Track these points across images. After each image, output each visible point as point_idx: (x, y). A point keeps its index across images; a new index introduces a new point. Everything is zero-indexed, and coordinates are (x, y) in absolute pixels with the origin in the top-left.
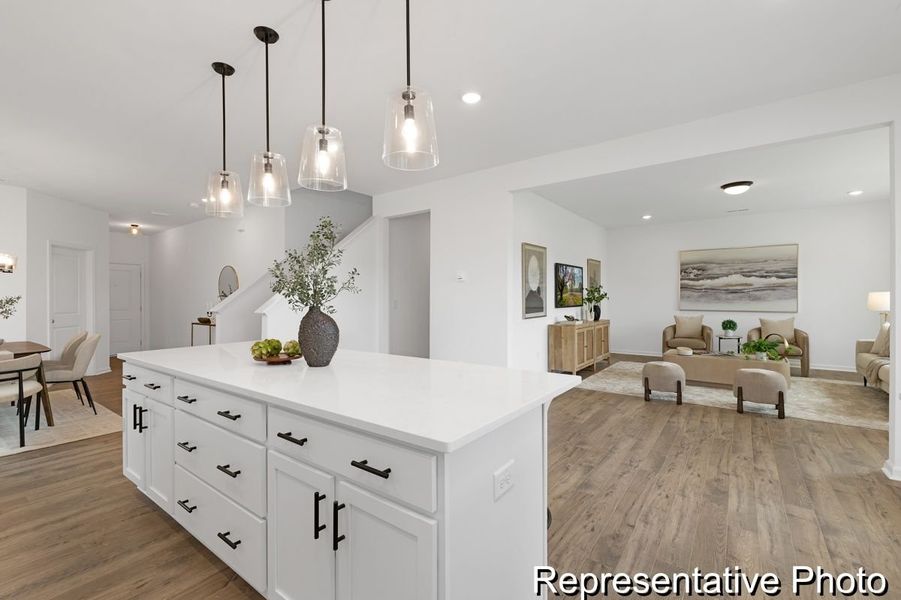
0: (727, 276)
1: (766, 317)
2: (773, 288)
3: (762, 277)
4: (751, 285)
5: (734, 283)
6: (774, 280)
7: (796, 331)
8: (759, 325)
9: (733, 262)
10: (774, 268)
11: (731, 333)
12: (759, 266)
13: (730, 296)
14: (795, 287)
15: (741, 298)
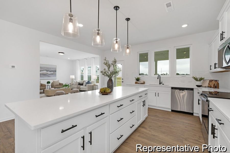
0: (43, 71)
1: (54, 80)
2: (52, 74)
3: (50, 72)
4: (48, 73)
5: (44, 73)
6: (52, 73)
7: (59, 83)
8: (53, 82)
9: (44, 68)
10: (52, 70)
11: (49, 84)
12: (49, 69)
13: (44, 76)
14: (56, 74)
15: (46, 76)
